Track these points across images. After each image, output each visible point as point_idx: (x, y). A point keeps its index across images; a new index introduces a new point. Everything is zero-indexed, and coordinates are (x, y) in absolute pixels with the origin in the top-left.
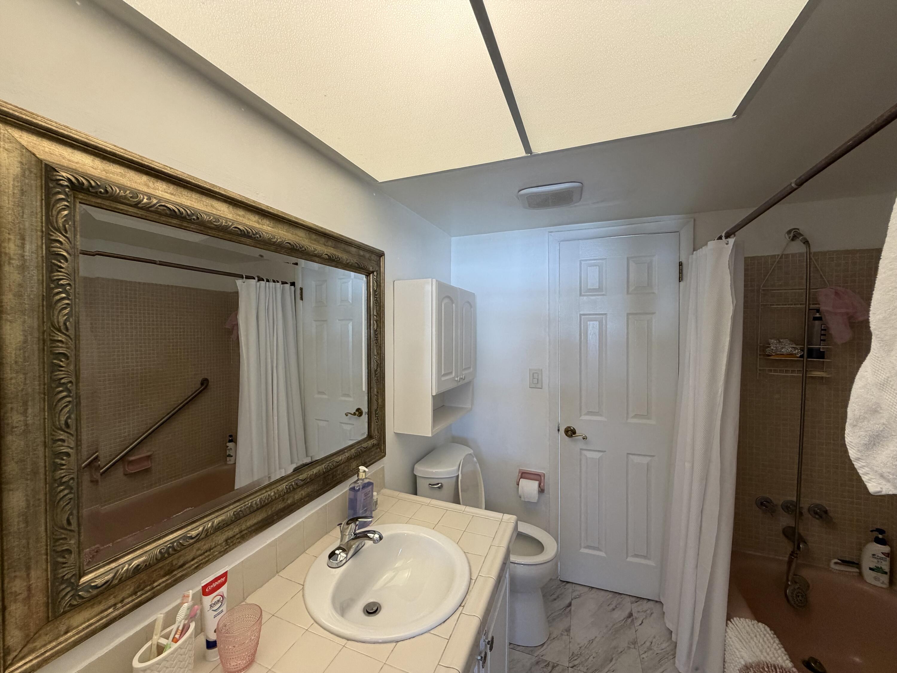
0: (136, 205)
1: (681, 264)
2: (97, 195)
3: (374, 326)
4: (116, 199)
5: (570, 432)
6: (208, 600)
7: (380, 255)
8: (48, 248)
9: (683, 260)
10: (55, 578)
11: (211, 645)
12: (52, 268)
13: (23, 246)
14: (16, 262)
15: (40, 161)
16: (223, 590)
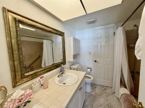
0: (27, 24)
1: (114, 32)
2: (22, 22)
3: (63, 44)
4: (24, 23)
5: (96, 61)
6: (41, 79)
7: (64, 33)
8: (16, 29)
9: (115, 32)
10: (21, 74)
11: (42, 85)
12: (17, 32)
13: (13, 29)
14: (12, 31)
15: (14, 17)
16: (43, 78)
